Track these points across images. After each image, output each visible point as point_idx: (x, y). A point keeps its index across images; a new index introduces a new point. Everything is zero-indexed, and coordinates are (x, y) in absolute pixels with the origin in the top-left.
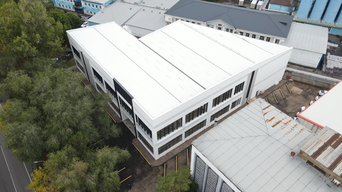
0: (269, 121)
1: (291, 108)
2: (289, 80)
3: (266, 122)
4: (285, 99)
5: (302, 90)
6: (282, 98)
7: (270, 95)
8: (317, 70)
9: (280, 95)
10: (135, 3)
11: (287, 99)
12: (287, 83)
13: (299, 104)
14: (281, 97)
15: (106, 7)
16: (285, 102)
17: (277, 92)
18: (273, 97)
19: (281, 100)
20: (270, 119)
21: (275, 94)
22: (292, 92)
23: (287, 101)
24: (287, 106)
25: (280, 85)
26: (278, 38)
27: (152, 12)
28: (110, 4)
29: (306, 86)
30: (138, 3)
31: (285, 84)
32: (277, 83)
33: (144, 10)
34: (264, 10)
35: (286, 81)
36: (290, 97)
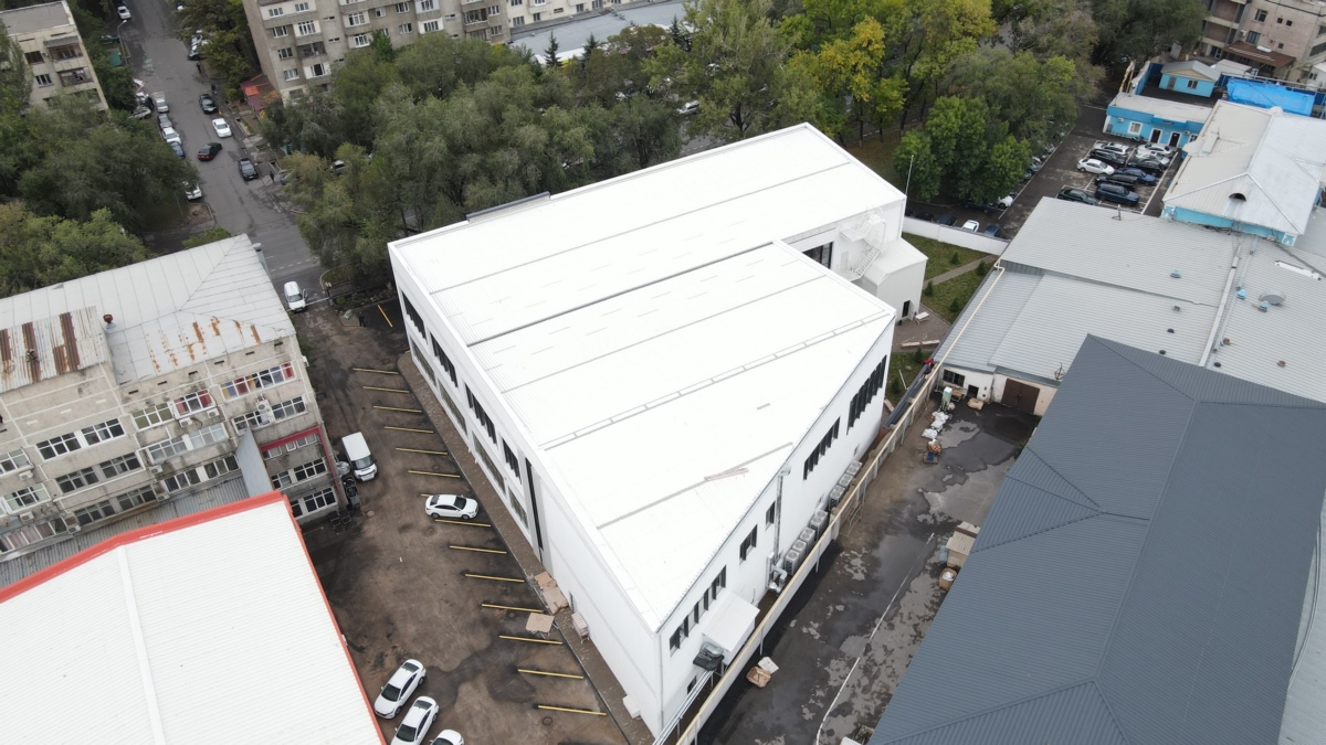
1: (478, 708)
6: (539, 697)
7: (569, 659)
9: (564, 700)
14: (551, 699)
17: (581, 693)
18: (557, 669)
19: (533, 690)
21: (573, 684)
25: (624, 724)
27: (1171, 331)
28: (1207, 227)
33: (1177, 309)
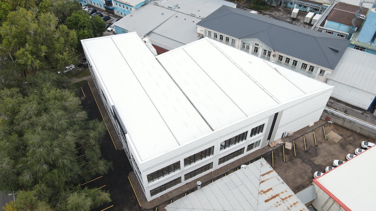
0: (264, 192)
1: (321, 159)
2: (328, 122)
3: (260, 194)
4: (317, 146)
5: (341, 137)
6: (313, 145)
7: (299, 139)
8: (367, 112)
9: (312, 139)
10: (169, 7)
11: (320, 146)
12: (325, 125)
13: (333, 155)
14: (313, 142)
15: (137, 9)
16: (316, 150)
17: (309, 136)
18: (303, 141)
19: (311, 146)
20: (265, 190)
21: (306, 138)
22: (328, 138)
23: (319, 149)
24: (316, 155)
25: (315, 127)
26: (323, 68)
27: (185, 19)
28: (142, 6)
29: (348, 132)
30: (172, 8)
31: (321, 127)
32: (311, 124)
33: (177, 17)
34: (318, 28)
35: (324, 123)
36: (324, 144)
